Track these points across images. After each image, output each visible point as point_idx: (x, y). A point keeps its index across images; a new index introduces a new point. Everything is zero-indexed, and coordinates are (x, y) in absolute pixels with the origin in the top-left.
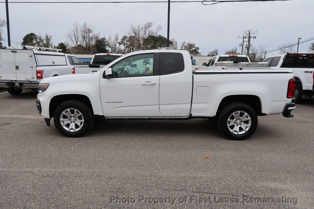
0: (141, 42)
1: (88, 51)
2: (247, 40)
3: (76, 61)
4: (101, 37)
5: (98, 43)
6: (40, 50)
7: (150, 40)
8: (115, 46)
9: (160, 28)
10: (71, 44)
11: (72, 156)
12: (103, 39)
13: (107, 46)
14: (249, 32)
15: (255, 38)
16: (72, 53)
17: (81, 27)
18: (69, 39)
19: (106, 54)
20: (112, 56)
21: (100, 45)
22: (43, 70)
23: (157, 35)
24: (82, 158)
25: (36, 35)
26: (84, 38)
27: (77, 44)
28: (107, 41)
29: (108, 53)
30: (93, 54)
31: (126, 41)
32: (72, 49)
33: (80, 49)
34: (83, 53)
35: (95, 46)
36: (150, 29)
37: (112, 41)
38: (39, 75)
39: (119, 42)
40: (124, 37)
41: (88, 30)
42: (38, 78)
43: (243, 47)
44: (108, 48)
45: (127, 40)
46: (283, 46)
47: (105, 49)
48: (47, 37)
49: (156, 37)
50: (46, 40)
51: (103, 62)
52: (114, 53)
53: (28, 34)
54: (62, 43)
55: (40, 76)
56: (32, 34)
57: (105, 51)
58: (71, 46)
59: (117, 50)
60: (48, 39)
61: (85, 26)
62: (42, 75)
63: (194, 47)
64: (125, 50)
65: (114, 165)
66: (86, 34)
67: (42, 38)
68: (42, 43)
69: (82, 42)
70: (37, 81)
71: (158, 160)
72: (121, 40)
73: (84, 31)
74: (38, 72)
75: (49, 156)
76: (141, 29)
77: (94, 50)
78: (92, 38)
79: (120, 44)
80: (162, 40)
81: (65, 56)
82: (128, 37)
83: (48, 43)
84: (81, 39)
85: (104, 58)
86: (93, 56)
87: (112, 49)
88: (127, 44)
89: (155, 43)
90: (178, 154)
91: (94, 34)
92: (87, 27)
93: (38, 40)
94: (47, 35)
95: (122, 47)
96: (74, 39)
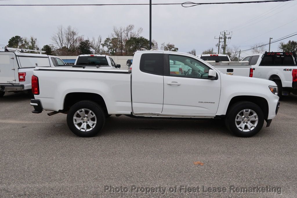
0: (124, 44)
1: (72, 53)
2: (223, 40)
3: (60, 63)
4: (85, 39)
5: (83, 45)
6: (22, 52)
7: (132, 41)
8: (99, 47)
9: (141, 29)
10: (56, 46)
11: (54, 167)
12: (87, 41)
13: (91, 48)
14: (225, 33)
15: (230, 38)
16: (57, 54)
17: (65, 30)
18: (54, 42)
19: (89, 55)
20: (96, 56)
21: (85, 47)
22: (25, 73)
23: (139, 37)
24: (64, 170)
25: (21, 37)
26: (69, 40)
27: (62, 46)
28: (91, 43)
29: (92, 54)
30: (78, 56)
31: (109, 43)
32: (57, 51)
33: (64, 51)
34: (68, 55)
35: (79, 48)
36: (132, 31)
37: (96, 43)
38: (21, 77)
39: (103, 44)
40: (107, 39)
41: (73, 32)
42: (20, 80)
43: (219, 47)
44: (92, 50)
45: (110, 41)
46: (255, 46)
47: (89, 51)
48: (32, 40)
49: (138, 38)
50: (32, 42)
51: (87, 63)
52: (97, 54)
53: (13, 37)
54: (47, 45)
55: (23, 78)
56: (17, 37)
57: (89, 52)
58: (56, 48)
59: (101, 51)
60: (33, 42)
61: (69, 29)
62: (24, 77)
63: (173, 48)
64: (108, 51)
65: (100, 177)
66: (71, 37)
67: (27, 41)
68: (27, 46)
69: (66, 44)
70: (19, 84)
71: (149, 169)
72: (104, 42)
73: (69, 34)
74: (20, 74)
75: (28, 168)
76: (124, 31)
77: (78, 51)
78: (76, 41)
79: (103, 45)
80: (144, 41)
81: (48, 57)
82: (111, 39)
83: (33, 45)
84: (66, 41)
85: (88, 59)
86: (77, 58)
87: (96, 51)
88: (110, 45)
89: (137, 45)
90: (169, 160)
91: (78, 37)
92: (72, 30)
93: (24, 43)
94: (32, 38)
95: (106, 49)
96: (58, 41)
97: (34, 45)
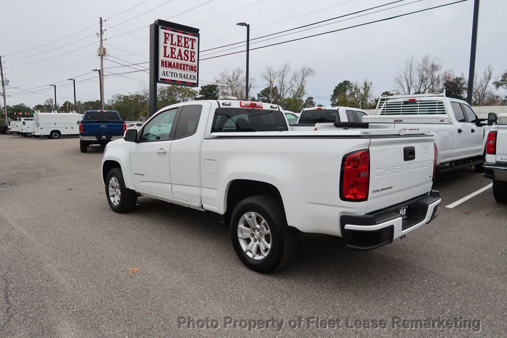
4: (455, 76)
12: (459, 79)
18: (397, 85)
21: (452, 91)
25: (351, 82)
26: (423, 80)
27: (410, 91)
39: (497, 82)
41: (433, 66)
48: (366, 85)
50: (365, 89)
53: (341, 83)
56: (346, 83)
60: (367, 88)
67: (359, 87)
72: (500, 78)
78: (437, 80)
91: (442, 73)
93: (354, 90)
94: (365, 82)
96: (405, 84)
97: (367, 92)
